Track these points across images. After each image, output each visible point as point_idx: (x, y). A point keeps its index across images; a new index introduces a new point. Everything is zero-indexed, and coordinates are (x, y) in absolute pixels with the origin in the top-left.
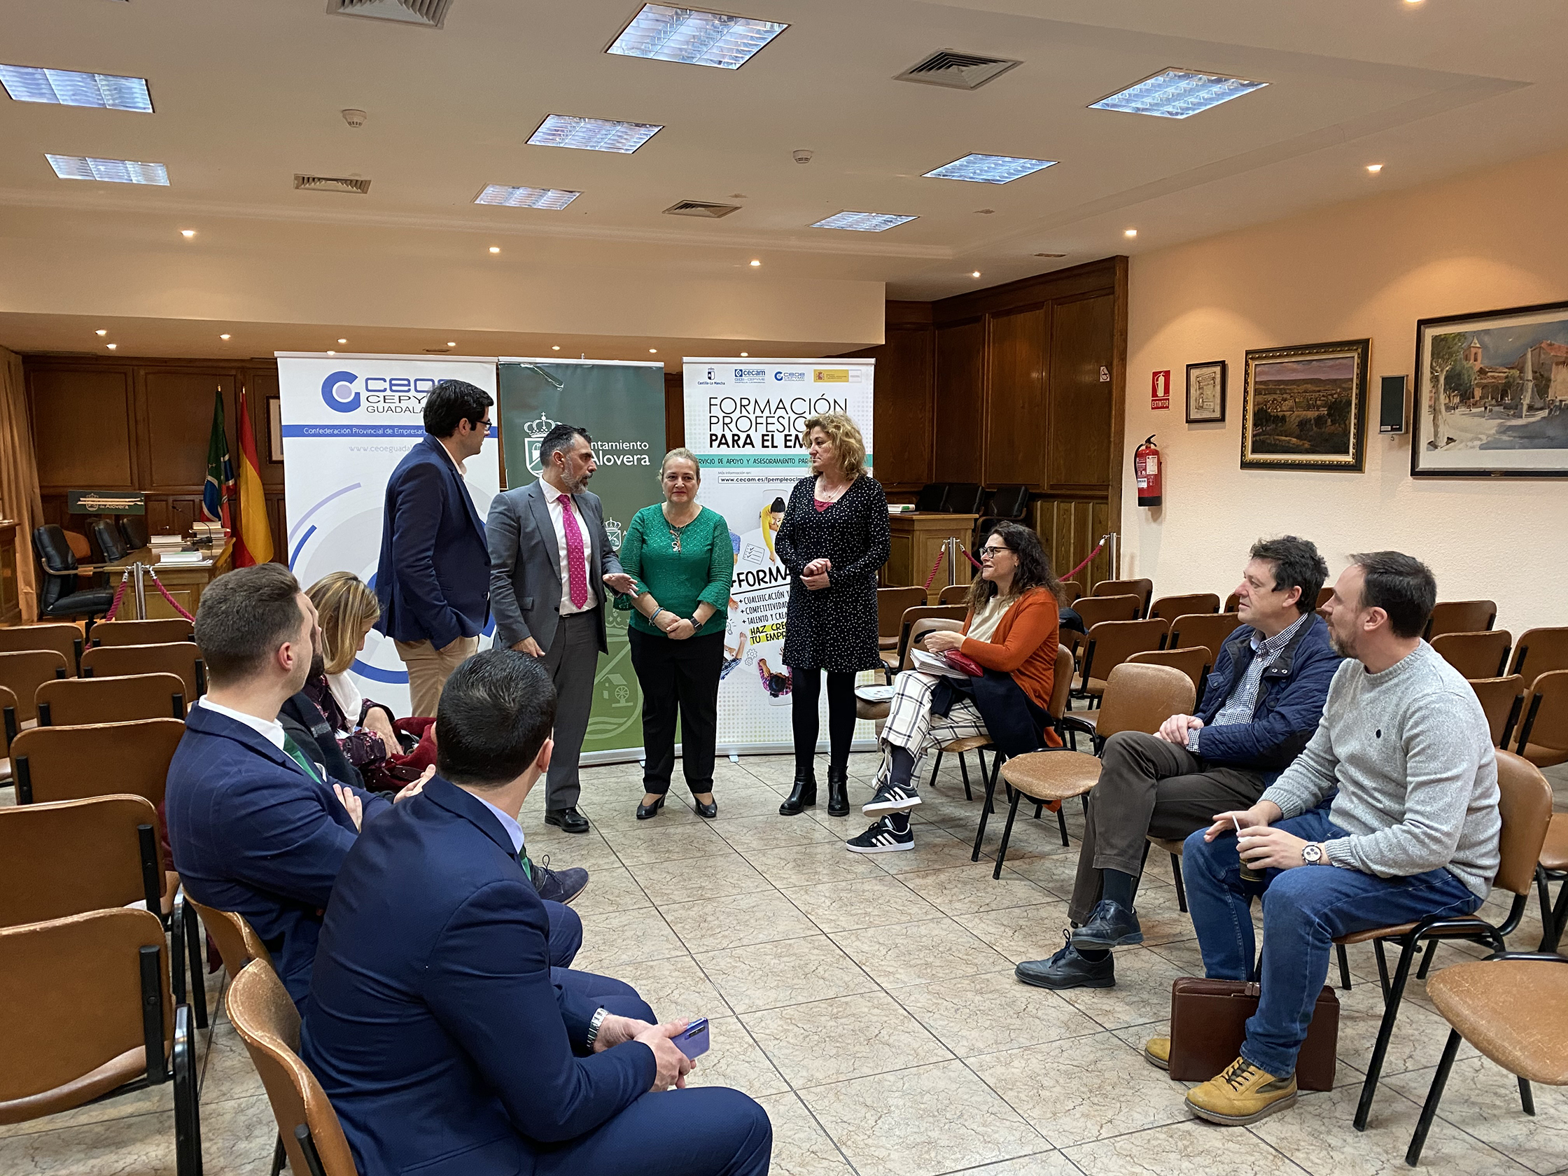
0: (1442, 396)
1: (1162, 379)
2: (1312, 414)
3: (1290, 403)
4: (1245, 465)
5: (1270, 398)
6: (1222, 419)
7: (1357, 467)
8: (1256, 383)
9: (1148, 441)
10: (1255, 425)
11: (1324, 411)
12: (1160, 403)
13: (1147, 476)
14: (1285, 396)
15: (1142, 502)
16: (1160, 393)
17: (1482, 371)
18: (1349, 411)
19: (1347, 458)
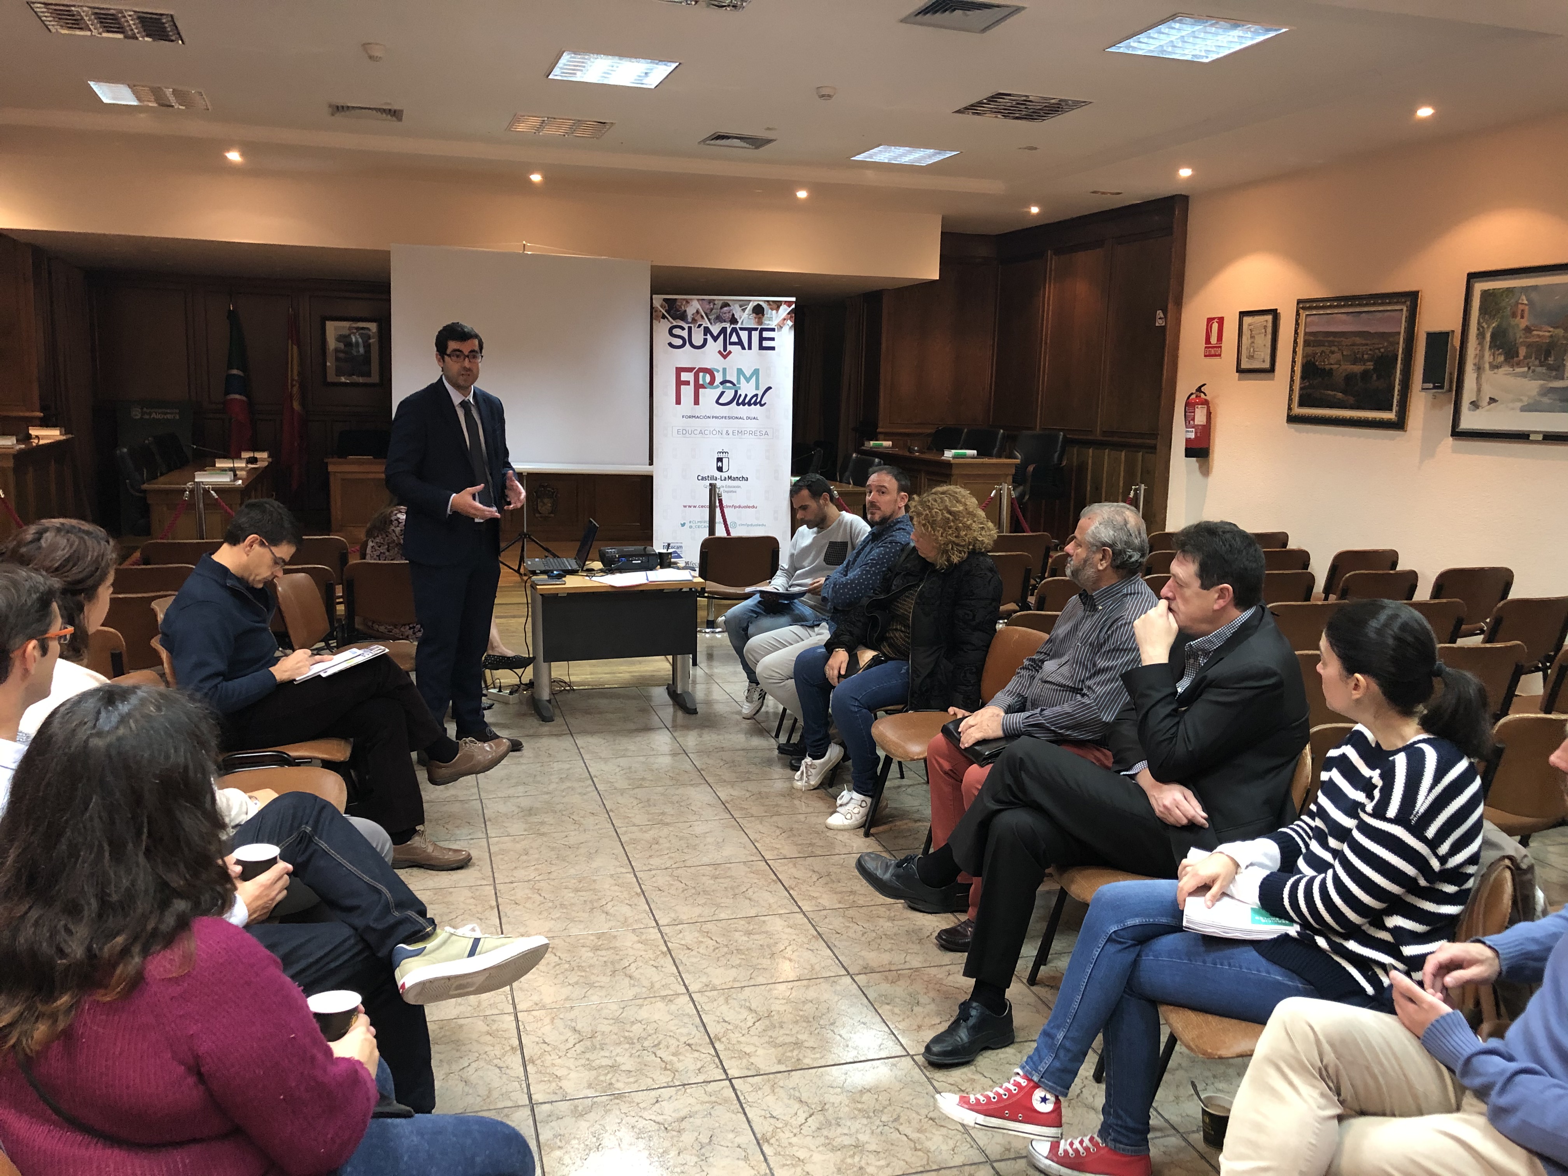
0: (1487, 353)
1: (1215, 326)
2: (1358, 368)
3: (1337, 356)
4: (1292, 419)
5: (1318, 350)
6: (1272, 369)
7: (1399, 425)
8: (1306, 334)
9: (1199, 390)
10: (1303, 378)
11: (1370, 366)
12: (1212, 350)
13: (1196, 426)
14: (1333, 348)
15: (1189, 453)
16: (1214, 340)
17: (1528, 330)
18: (1395, 368)
19: (1390, 416)
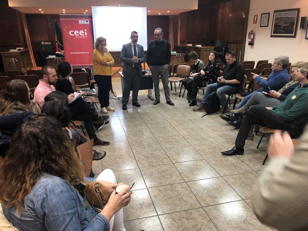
1: (256, 17)
2: (286, 25)
3: (282, 23)
4: (272, 36)
5: (278, 21)
6: (268, 26)
7: (295, 37)
8: (276, 18)
9: (252, 31)
10: (274, 27)
11: (289, 24)
12: (255, 22)
13: (251, 39)
14: (281, 21)
15: (249, 44)
16: (255, 20)
18: (294, 24)
19: (293, 35)
